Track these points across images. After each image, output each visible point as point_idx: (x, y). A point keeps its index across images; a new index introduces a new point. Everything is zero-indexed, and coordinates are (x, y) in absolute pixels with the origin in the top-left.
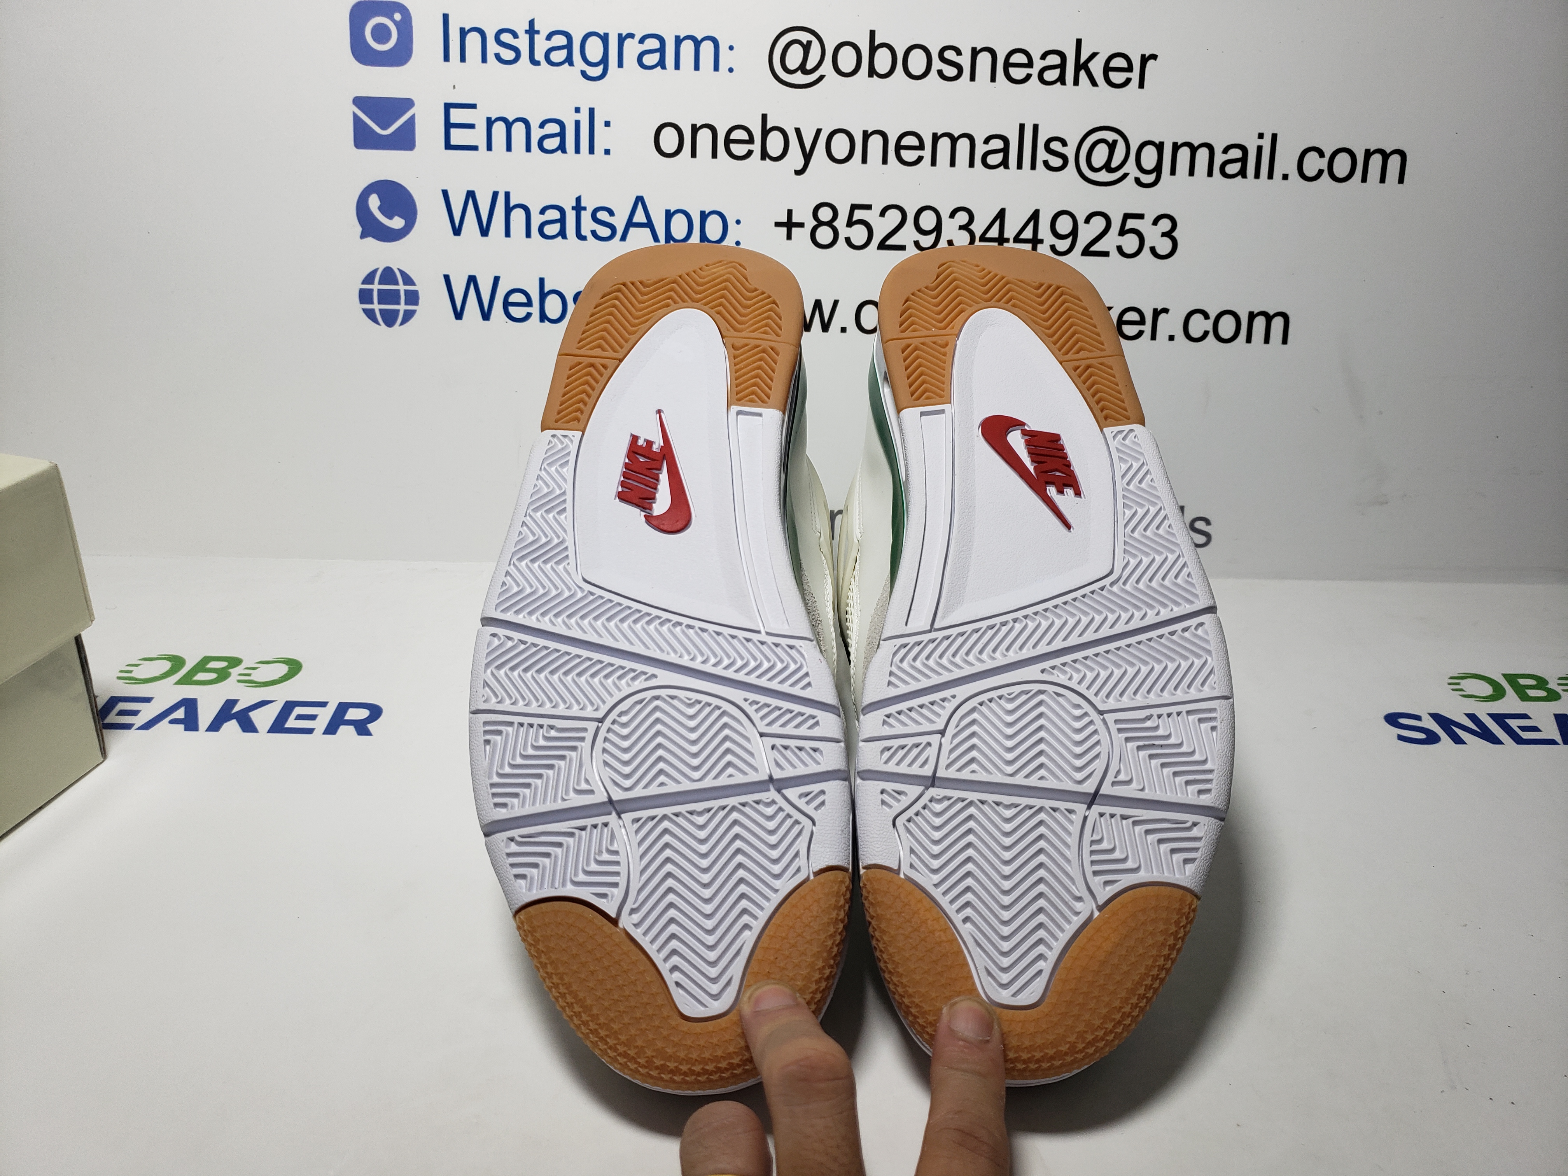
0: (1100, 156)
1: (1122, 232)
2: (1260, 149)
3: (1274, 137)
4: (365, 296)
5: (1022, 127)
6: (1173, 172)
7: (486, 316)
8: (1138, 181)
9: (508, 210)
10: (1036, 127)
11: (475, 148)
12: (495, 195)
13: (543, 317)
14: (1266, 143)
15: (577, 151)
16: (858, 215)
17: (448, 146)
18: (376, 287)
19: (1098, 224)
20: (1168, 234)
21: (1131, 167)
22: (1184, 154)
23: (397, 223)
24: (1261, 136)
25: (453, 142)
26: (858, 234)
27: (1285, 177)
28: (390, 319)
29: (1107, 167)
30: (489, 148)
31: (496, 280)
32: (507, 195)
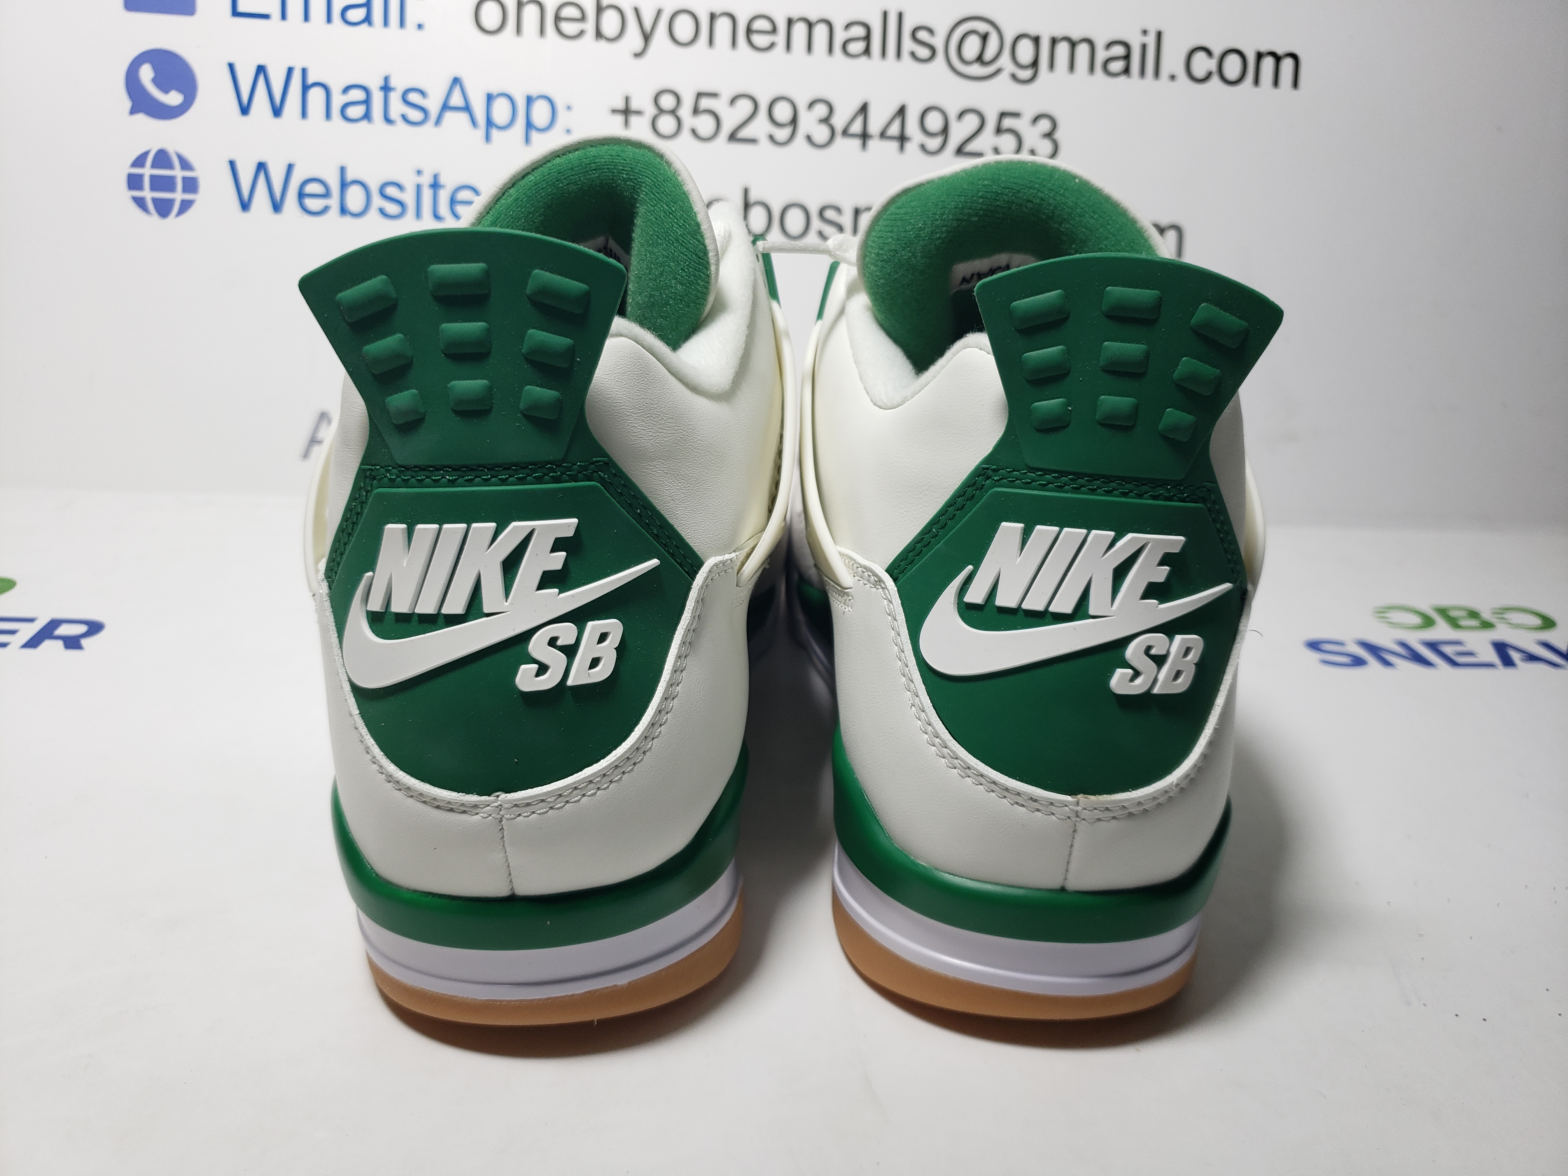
0: (972, 47)
1: (999, 130)
2: (1144, 47)
3: (1159, 35)
4: (134, 182)
5: (885, 15)
6: (1052, 65)
7: (277, 207)
8: (1014, 77)
9: (306, 88)
10: (900, 16)
11: (266, 17)
12: (290, 70)
13: (344, 210)
14: (1151, 40)
15: (386, 23)
16: (705, 103)
17: (235, 13)
18: (147, 171)
19: (971, 122)
20: (1049, 135)
21: (1005, 60)
22: (1063, 49)
23: (174, 98)
24: (1145, 32)
25: (241, 8)
26: (705, 125)
27: (1173, 77)
28: (163, 209)
29: (980, 59)
30: (284, 16)
31: (290, 167)
32: (304, 71)
